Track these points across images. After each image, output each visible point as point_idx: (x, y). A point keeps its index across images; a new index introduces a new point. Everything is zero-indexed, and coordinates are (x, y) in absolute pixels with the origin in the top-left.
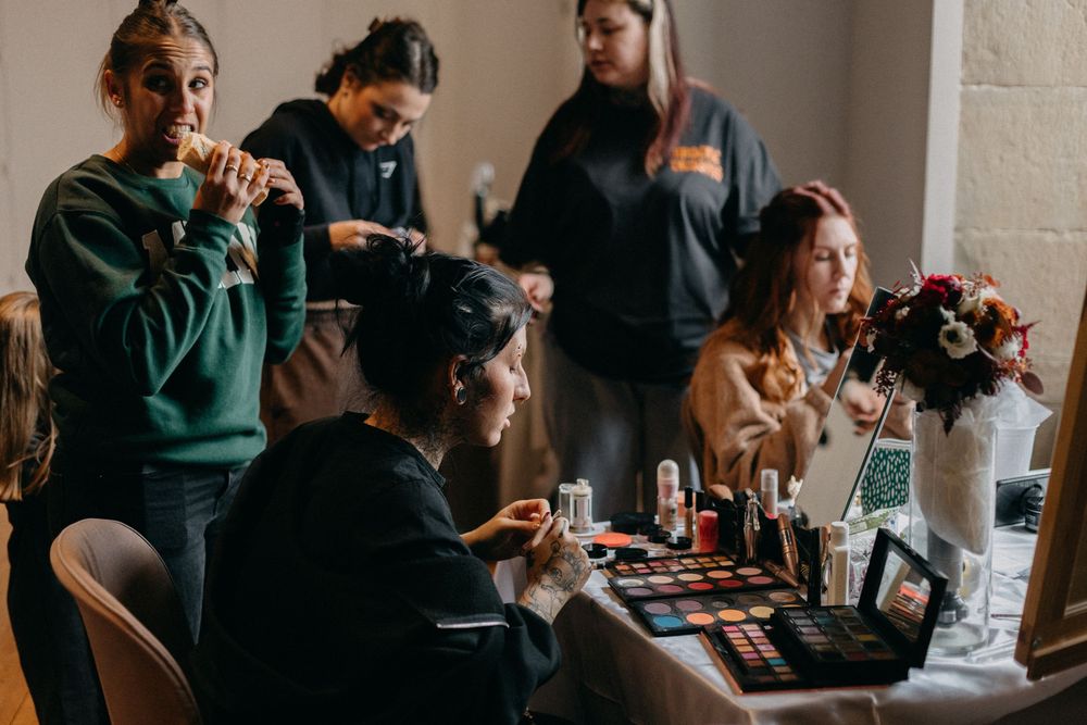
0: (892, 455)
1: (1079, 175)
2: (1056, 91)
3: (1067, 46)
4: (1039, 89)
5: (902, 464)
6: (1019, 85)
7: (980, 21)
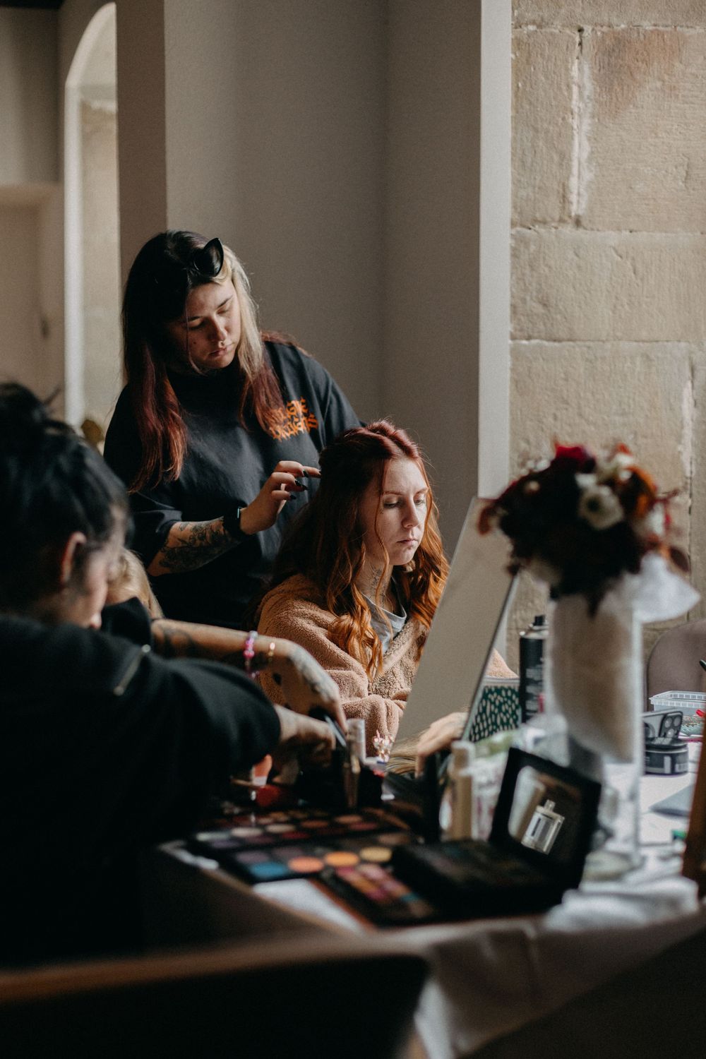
0: (492, 693)
1: (636, 433)
2: (608, 346)
3: (617, 298)
4: (591, 344)
5: (505, 702)
6: (569, 340)
7: (527, 271)
